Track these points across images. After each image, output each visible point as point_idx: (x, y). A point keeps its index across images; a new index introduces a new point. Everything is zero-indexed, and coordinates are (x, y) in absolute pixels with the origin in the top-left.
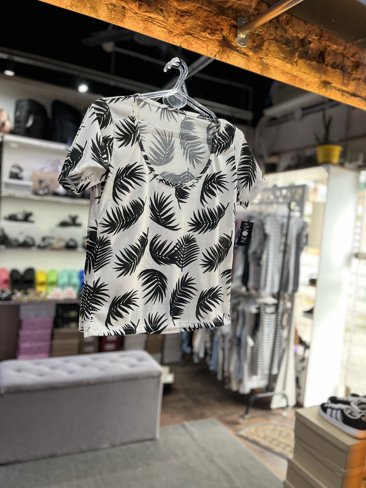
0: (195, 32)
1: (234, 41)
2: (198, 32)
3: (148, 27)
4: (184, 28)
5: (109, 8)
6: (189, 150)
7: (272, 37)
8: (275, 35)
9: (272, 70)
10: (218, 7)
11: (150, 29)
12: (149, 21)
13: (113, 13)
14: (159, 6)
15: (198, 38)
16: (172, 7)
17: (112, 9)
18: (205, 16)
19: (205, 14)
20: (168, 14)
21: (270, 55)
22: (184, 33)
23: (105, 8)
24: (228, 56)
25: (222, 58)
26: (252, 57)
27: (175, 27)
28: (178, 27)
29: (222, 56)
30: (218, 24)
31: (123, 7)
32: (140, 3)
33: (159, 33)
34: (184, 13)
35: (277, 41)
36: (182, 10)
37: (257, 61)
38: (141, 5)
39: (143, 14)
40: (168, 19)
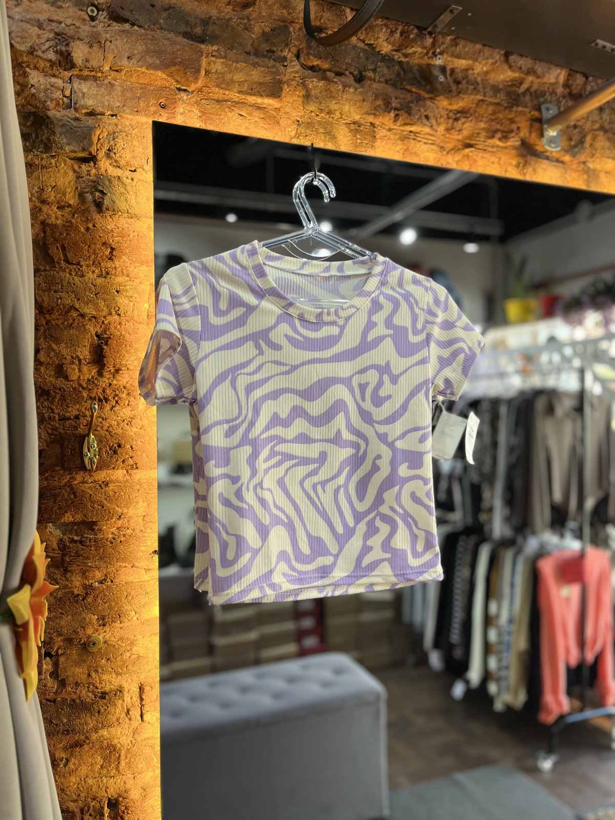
0: (479, 141)
1: (539, 143)
2: (482, 139)
3: (410, 148)
4: (460, 137)
5: (352, 130)
7: (597, 126)
8: (600, 121)
9: (603, 177)
10: (509, 94)
11: (413, 151)
12: (410, 138)
13: (359, 137)
14: (422, 110)
15: (485, 150)
16: (440, 110)
17: (358, 130)
18: (490, 112)
19: (491, 109)
20: (437, 121)
21: (597, 155)
22: (462, 145)
23: (345, 129)
24: (534, 170)
25: (525, 174)
26: (570, 163)
27: (447, 140)
28: (452, 139)
29: (525, 171)
30: (512, 121)
31: (371, 123)
32: (396, 112)
33: (427, 154)
34: (458, 115)
35: (606, 131)
36: (455, 110)
37: (580, 168)
38: (397, 115)
39: (401, 128)
40: (439, 129)
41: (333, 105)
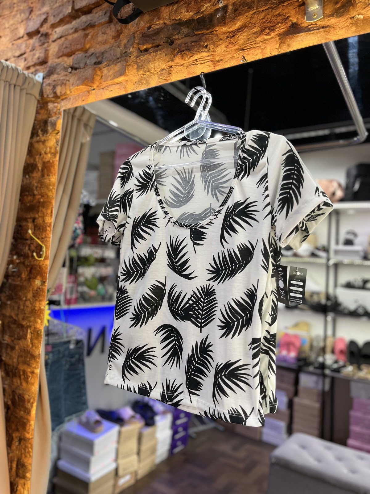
0: (248, 43)
1: (304, 21)
4: (236, 47)
6: (211, 181)
11: (192, 72)
12: (192, 65)
13: (161, 77)
14: (203, 43)
16: (220, 35)
17: (161, 74)
18: (262, 18)
19: (262, 15)
20: (215, 45)
23: (156, 76)
24: (289, 45)
26: (337, 24)
28: (231, 51)
31: (170, 66)
36: (235, 30)
37: (346, 24)
38: (183, 55)
39: (189, 61)
40: (218, 49)
41: (151, 66)
